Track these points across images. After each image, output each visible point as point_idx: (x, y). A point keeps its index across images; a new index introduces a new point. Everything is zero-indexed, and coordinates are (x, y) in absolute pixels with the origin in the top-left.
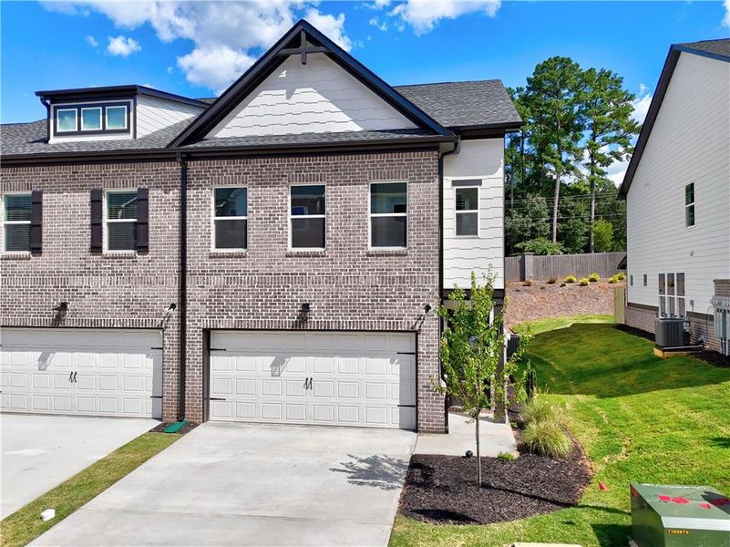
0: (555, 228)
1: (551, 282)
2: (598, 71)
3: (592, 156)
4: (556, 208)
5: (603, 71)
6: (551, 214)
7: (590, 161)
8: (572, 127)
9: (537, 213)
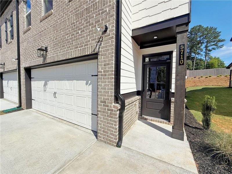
0: (194, 68)
1: (195, 77)
2: (209, 27)
3: (206, 50)
4: (194, 63)
5: (211, 27)
6: (193, 64)
7: (205, 51)
8: (200, 43)
9: (189, 64)
